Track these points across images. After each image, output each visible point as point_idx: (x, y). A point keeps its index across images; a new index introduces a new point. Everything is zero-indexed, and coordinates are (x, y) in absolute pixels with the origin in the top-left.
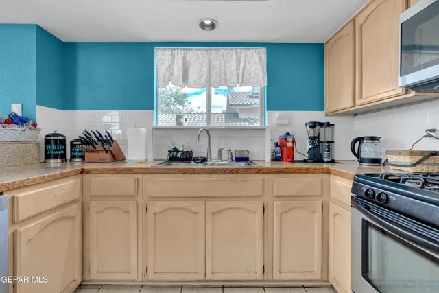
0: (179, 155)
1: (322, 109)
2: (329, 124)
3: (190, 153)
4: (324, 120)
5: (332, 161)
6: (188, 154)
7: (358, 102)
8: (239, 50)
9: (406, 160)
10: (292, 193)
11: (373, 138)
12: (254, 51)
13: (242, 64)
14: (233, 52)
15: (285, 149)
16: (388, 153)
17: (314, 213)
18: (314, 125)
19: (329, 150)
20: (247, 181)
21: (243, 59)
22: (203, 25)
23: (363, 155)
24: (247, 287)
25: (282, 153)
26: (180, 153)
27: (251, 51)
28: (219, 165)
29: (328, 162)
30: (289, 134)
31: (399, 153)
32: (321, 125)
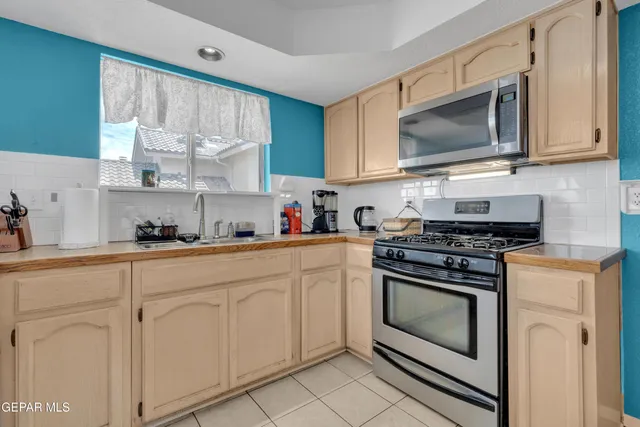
0: (156, 232)
1: (323, 177)
2: (333, 193)
3: (174, 228)
4: (329, 188)
5: (337, 231)
6: (171, 230)
7: (361, 174)
8: (238, 92)
9: (398, 226)
10: (315, 265)
11: (370, 208)
12: (255, 98)
13: (242, 111)
14: (231, 94)
15: (293, 220)
16: (385, 220)
17: (335, 282)
18: (322, 194)
19: (334, 219)
20: (276, 257)
21: (243, 105)
22: (202, 53)
23: (363, 224)
24: (273, 382)
25: (289, 224)
26: (157, 229)
27: (253, 98)
28: (221, 242)
29: (333, 232)
30: (296, 202)
31: (394, 220)
32: (328, 193)
